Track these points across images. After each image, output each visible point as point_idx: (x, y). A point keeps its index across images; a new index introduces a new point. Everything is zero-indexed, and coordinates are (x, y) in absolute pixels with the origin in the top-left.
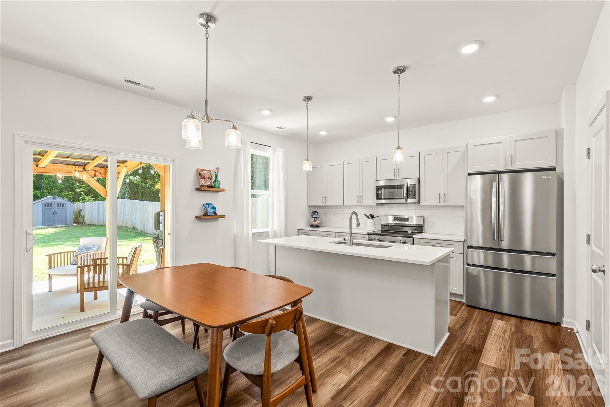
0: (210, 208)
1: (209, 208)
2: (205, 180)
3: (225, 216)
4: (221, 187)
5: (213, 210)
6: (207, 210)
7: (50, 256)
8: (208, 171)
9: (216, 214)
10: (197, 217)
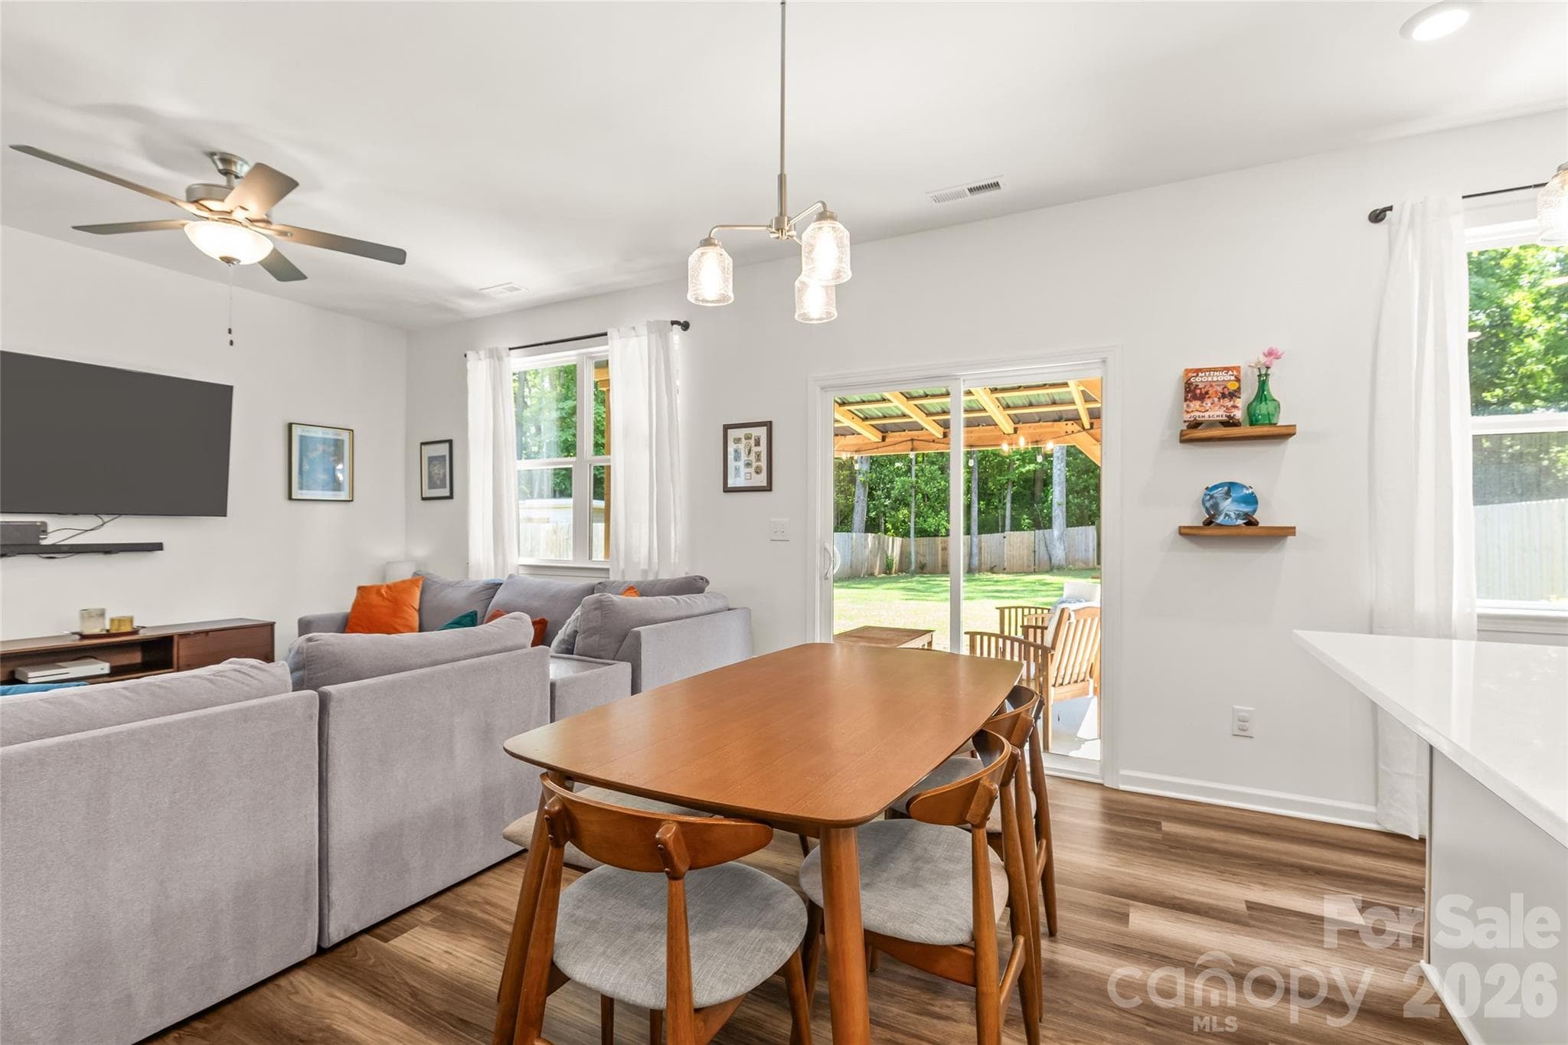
0: (1233, 501)
1: (1230, 500)
2: (1208, 403)
3: (1294, 528)
4: (1283, 421)
5: (1243, 505)
6: (1215, 506)
7: (1002, 610)
8: (1227, 369)
9: (1251, 523)
10: (1186, 533)
